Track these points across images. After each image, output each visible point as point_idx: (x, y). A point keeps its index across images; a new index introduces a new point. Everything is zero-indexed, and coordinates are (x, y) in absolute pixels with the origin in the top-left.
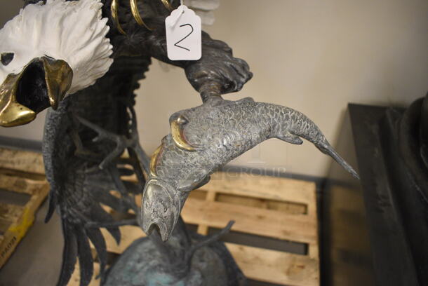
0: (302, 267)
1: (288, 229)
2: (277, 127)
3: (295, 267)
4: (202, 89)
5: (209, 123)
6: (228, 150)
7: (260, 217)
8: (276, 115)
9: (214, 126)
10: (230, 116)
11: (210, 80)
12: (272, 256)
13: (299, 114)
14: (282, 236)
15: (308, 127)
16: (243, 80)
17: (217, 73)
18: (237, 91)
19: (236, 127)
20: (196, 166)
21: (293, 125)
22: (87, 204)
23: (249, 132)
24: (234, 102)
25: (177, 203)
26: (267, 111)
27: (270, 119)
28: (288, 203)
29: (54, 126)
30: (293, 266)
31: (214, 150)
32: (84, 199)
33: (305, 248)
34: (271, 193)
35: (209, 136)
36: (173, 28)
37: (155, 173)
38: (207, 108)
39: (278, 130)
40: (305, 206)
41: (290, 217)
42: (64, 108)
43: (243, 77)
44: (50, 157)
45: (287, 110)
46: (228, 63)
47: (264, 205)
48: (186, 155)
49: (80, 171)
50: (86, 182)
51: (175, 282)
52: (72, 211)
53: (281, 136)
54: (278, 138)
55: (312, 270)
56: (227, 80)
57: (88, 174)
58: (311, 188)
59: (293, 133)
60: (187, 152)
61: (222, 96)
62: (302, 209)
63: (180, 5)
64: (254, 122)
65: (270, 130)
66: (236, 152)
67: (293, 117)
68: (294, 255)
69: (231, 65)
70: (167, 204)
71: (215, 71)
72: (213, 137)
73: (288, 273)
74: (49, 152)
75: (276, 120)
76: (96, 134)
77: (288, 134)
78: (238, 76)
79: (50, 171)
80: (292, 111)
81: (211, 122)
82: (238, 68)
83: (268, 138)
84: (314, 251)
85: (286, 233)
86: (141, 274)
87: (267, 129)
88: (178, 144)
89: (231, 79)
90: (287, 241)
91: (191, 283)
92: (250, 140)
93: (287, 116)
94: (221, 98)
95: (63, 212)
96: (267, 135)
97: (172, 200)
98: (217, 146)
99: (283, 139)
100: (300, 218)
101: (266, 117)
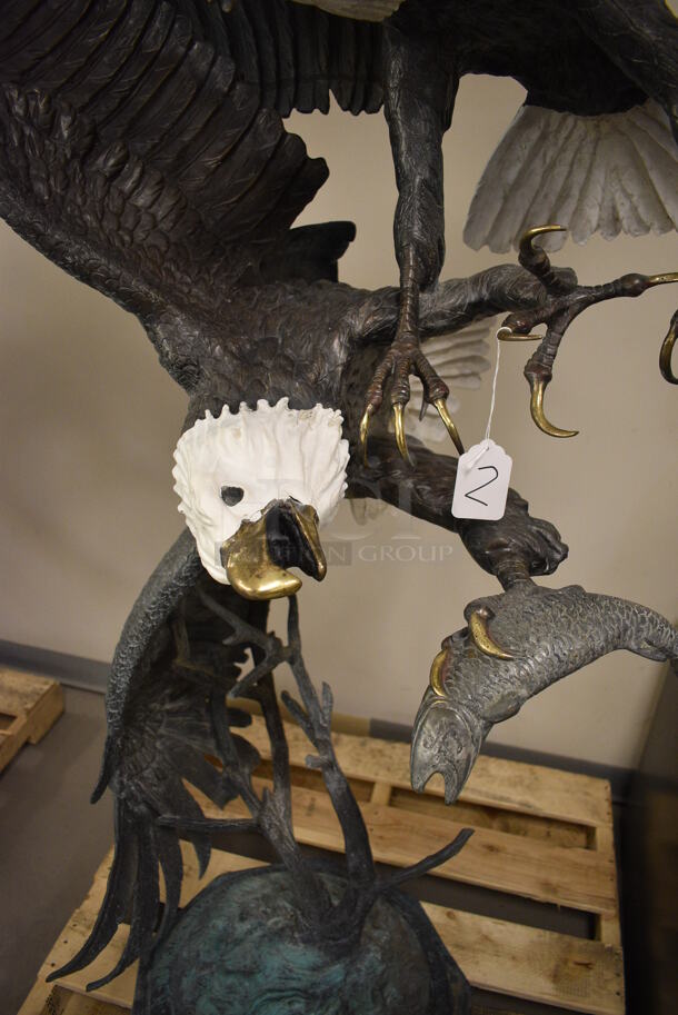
0: (587, 966)
1: (555, 879)
2: (629, 632)
3: (571, 965)
4: (502, 567)
5: (530, 621)
6: (560, 661)
7: (491, 848)
8: (628, 614)
9: (539, 625)
10: (561, 611)
11: (511, 555)
12: (517, 935)
13: (658, 616)
14: (540, 895)
15: (671, 636)
16: (558, 557)
17: (521, 542)
18: (548, 574)
19: (572, 628)
20: (512, 683)
21: (651, 632)
22: (161, 776)
23: (590, 636)
24: (556, 591)
25: (477, 741)
26: (614, 608)
27: (619, 620)
28: (550, 821)
29: (165, 607)
30: (565, 962)
31: (539, 660)
32: (154, 765)
33: (590, 925)
34: (514, 798)
35: (533, 639)
36: (467, 472)
37: (443, 690)
38: (519, 596)
39: (630, 637)
40: (588, 831)
41: (558, 851)
42: (195, 575)
43: (558, 551)
44: (132, 667)
45: (641, 609)
46: (535, 528)
47: (496, 823)
48: (496, 665)
49: (155, 706)
50: (162, 731)
51: (326, 964)
52: (137, 785)
53: (635, 648)
54: (631, 650)
55: (609, 974)
56: (536, 555)
57: (169, 712)
58: (601, 791)
59: (650, 643)
60: (498, 661)
61: (534, 579)
62: (582, 838)
63: (483, 439)
64: (597, 623)
65: (619, 637)
66: (571, 665)
67: (651, 620)
68: (567, 938)
69: (538, 532)
70: (462, 740)
71: (518, 539)
72: (538, 641)
73: (555, 977)
74: (132, 658)
75: (628, 622)
76: (231, 631)
77: (645, 645)
78: (549, 549)
79: (119, 696)
80: (648, 611)
81: (532, 618)
82: (549, 537)
83: (615, 648)
84: (610, 932)
85: (547, 886)
86: (248, 945)
87: (616, 635)
88: (484, 647)
89: (542, 555)
90: (550, 906)
91: (359, 970)
92: (592, 650)
93: (643, 618)
94: (534, 584)
95: (122, 787)
96: (615, 644)
97: (470, 734)
98: (544, 654)
99: (638, 652)
100: (577, 855)
101: (614, 616)
